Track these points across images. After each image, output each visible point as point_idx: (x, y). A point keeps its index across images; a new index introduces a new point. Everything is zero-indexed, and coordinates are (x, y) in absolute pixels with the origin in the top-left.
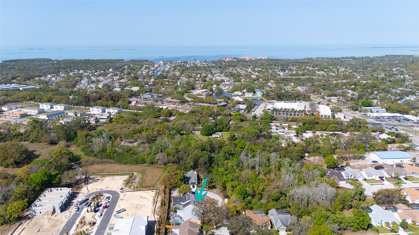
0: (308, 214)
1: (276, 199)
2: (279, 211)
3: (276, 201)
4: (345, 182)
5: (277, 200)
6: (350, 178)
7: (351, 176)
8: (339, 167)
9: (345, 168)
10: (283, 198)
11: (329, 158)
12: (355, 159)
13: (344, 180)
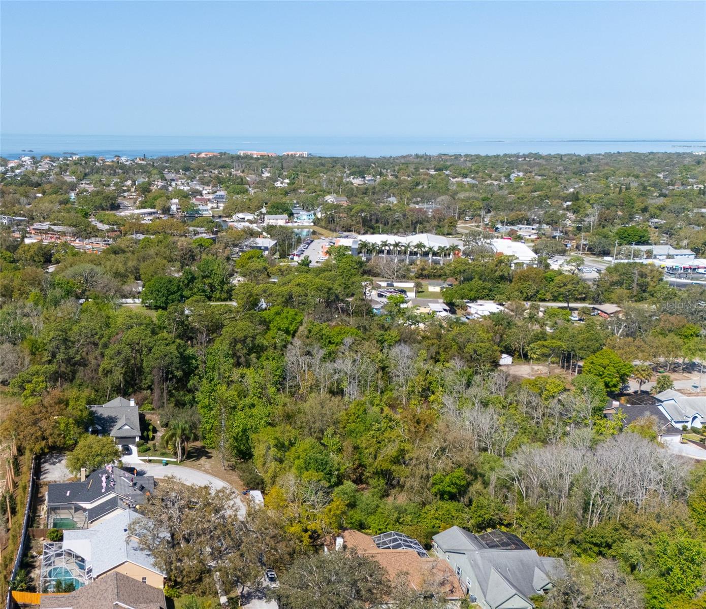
0: (596, 549)
1: (454, 491)
2: (476, 538)
3: (453, 497)
4: (677, 439)
5: (456, 494)
6: (689, 425)
7: (695, 418)
8: (628, 395)
9: (658, 396)
10: (477, 486)
11: (601, 361)
12: (675, 371)
13: (672, 431)
